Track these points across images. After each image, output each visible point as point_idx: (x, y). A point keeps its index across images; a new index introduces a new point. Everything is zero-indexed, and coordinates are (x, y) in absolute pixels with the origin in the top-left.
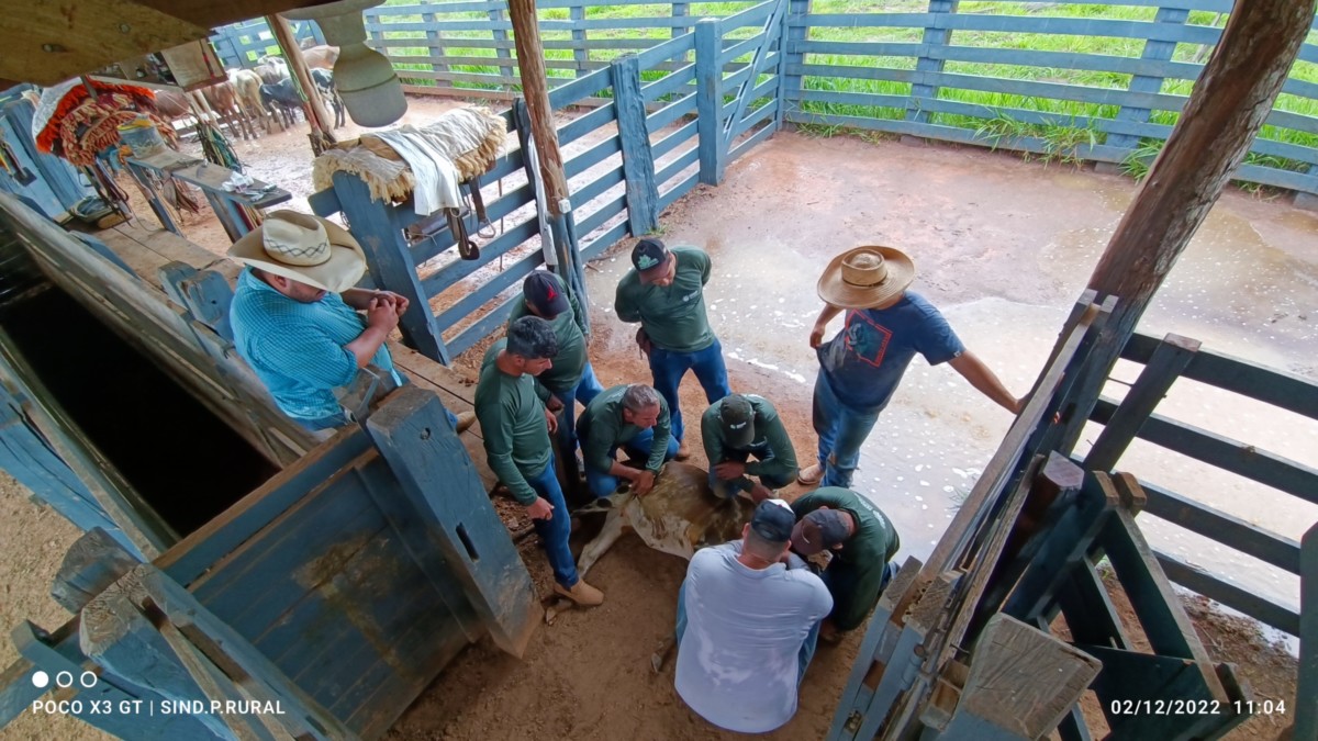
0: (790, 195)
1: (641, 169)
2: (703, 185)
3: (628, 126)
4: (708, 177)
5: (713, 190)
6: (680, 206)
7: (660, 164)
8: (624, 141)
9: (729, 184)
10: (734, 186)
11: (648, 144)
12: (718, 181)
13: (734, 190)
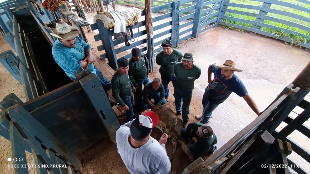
0: (215, 43)
1: (176, 31)
2: (192, 37)
3: (175, 19)
4: (194, 35)
5: (194, 39)
6: (185, 42)
7: (181, 30)
8: (173, 22)
9: (199, 38)
10: (200, 39)
11: (179, 24)
12: (196, 37)
13: (200, 40)
